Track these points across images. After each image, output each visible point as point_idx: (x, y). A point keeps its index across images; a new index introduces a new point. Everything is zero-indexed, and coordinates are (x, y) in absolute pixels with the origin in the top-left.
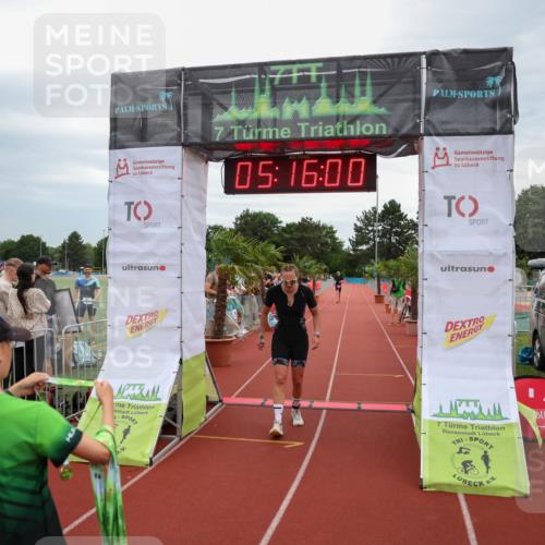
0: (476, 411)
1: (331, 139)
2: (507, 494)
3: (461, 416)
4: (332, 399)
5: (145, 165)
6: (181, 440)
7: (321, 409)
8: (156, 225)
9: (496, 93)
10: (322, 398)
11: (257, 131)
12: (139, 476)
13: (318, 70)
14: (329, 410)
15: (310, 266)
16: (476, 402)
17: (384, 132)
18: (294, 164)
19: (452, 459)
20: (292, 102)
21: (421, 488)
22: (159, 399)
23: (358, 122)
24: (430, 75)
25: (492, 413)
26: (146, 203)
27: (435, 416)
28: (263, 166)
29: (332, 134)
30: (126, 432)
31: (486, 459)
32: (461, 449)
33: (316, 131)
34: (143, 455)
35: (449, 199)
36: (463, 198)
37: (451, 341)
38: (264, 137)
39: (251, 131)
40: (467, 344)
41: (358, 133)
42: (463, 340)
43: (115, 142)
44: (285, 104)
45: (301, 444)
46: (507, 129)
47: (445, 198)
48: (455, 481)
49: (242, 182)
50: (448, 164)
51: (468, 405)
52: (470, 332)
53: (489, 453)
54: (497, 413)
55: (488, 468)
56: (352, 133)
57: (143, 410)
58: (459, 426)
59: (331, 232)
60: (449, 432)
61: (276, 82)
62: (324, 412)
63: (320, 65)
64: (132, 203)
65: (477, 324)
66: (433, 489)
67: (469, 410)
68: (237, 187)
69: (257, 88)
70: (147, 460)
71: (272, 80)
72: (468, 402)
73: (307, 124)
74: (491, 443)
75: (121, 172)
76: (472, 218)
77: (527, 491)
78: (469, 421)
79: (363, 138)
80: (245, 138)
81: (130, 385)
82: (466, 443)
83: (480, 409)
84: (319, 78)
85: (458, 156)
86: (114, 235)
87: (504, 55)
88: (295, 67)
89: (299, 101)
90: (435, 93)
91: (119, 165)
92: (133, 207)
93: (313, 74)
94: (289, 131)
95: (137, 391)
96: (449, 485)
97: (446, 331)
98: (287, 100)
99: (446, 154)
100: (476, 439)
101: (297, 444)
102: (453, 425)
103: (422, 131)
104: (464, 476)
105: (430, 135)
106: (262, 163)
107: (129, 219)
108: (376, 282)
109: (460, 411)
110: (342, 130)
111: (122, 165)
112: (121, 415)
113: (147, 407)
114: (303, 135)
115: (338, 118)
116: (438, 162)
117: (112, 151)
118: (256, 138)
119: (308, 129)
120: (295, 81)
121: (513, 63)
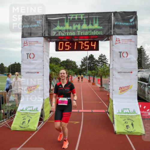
0: (129, 112)
1: (87, 36)
2: (139, 134)
3: (125, 113)
4: (84, 109)
5: (32, 43)
6: (44, 122)
7: (82, 112)
8: (36, 60)
9: (132, 24)
10: (81, 109)
11: (65, 33)
12: (34, 134)
13: (83, 16)
14: (84, 112)
15: (71, 73)
16: (128, 109)
17: (102, 34)
18: (76, 43)
19: (123, 125)
20: (76, 25)
21: (115, 133)
22: (38, 111)
23: (94, 31)
24: (114, 18)
25: (133, 112)
26: (33, 54)
27: (117, 113)
28: (67, 43)
29: (87, 34)
30: (29, 121)
31: (132, 125)
32: (125, 122)
33: (83, 33)
34: (35, 128)
35: (120, 52)
36: (124, 52)
37: (121, 92)
38: (68, 35)
39: (64, 33)
40: (125, 93)
41: (95, 34)
42: (124, 92)
43: (23, 36)
44: (73, 26)
45: (79, 122)
46: (135, 34)
47: (119, 52)
48: (125, 131)
49: (61, 48)
50: (120, 43)
51: (126, 110)
52: (126, 89)
53: (133, 123)
54: (134, 112)
55: (133, 127)
56: (93, 34)
57: (33, 114)
58: (124, 116)
59: (75, 63)
60: (122, 118)
61: (71, 19)
62: (83, 113)
63: (84, 15)
64: (29, 54)
65: (128, 87)
66: (119, 134)
67: (126, 111)
68: (59, 49)
69: (65, 21)
70: (36, 129)
71: (70, 19)
72: (126, 109)
73: (80, 31)
74: (133, 120)
75: (25, 45)
76: (127, 58)
77: (144, 133)
78: (127, 114)
79: (96, 35)
80: (62, 35)
81: (29, 107)
82: (127, 121)
83: (130, 111)
84: (83, 19)
85: (123, 41)
86: (23, 63)
87: (134, 13)
88: (76, 15)
89: (78, 25)
90: (116, 23)
91: (25, 43)
92: (29, 55)
93: (82, 17)
94: (75, 33)
95: (31, 109)
96: (123, 132)
97: (119, 89)
98: (74, 24)
99: (119, 40)
100: (129, 119)
101: (78, 122)
102: (122, 116)
103: (112, 34)
104: (127, 130)
105: (115, 35)
106: (66, 43)
107: (28, 58)
108: (88, 77)
109: (124, 111)
110: (90, 33)
111: (26, 43)
112: (27, 116)
113: (35, 113)
114: (79, 35)
115: (89, 30)
116: (117, 42)
117: (23, 38)
118: (65, 35)
119: (80, 33)
120: (76, 19)
121: (137, 16)
